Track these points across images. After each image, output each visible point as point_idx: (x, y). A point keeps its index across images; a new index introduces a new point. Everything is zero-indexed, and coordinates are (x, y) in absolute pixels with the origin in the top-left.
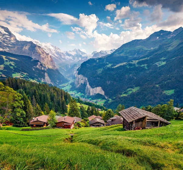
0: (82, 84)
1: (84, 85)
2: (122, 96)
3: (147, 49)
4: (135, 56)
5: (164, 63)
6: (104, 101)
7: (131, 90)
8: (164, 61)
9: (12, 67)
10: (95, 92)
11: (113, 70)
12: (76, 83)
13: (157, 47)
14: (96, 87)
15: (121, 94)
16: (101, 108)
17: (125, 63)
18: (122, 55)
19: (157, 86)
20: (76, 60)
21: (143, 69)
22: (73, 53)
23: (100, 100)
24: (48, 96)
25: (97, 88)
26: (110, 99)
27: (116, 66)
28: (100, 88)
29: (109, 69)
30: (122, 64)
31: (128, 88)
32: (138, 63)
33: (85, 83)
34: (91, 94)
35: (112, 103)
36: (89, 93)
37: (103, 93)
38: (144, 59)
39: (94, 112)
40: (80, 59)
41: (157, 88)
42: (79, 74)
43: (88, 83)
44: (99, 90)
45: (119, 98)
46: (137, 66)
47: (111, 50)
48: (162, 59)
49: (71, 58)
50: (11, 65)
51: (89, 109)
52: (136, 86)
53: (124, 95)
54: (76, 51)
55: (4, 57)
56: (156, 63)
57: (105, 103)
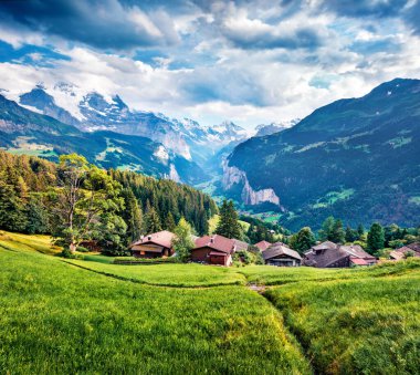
0: (235, 183)
1: (240, 185)
2: (315, 206)
3: (366, 116)
4: (342, 129)
5: (406, 141)
6: (279, 216)
7: (335, 196)
8: (406, 136)
9: (118, 156)
10: (260, 199)
11: (297, 156)
12: (225, 182)
13: (388, 111)
14: (263, 189)
15: (314, 203)
16: (275, 228)
17: (320, 144)
18: (314, 128)
19: (395, 186)
20: (226, 142)
21: (360, 153)
22: (221, 130)
23: (270, 213)
25: (265, 191)
26: (291, 213)
27: (304, 150)
28: (271, 190)
29: (288, 154)
30: (315, 145)
31: (329, 190)
32: (348, 143)
33: (241, 181)
34: (253, 203)
35: (295, 219)
36: (249, 201)
37: (276, 200)
38: (361, 134)
39: (263, 235)
40: (233, 139)
41: (395, 191)
42: (230, 165)
43: (247, 182)
44: (268, 195)
45: (311, 211)
46: (347, 147)
47: (293, 121)
48: (403, 132)
49: (217, 137)
50: (116, 152)
51: (251, 229)
52: (347, 187)
53: (321, 205)
54: (227, 126)
55: (108, 140)
56: (391, 142)
57: (281, 219)
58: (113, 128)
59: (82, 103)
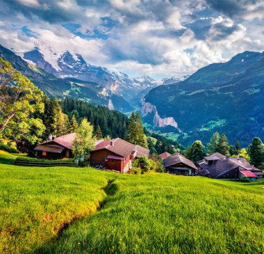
0: (149, 113)
1: (152, 114)
2: (201, 130)
3: (230, 75)
4: (215, 83)
5: (257, 91)
6: (177, 135)
7: (214, 123)
8: (256, 88)
9: (77, 93)
10: (165, 123)
11: (188, 97)
12: (143, 112)
13: (243, 72)
14: (167, 117)
15: (201, 128)
16: (175, 144)
17: (202, 90)
18: (198, 81)
19: (253, 119)
20: (144, 87)
21: (228, 97)
22: (141, 80)
23: (171, 133)
24: (105, 119)
25: (168, 118)
26: (185, 134)
27: (192, 94)
28: (172, 118)
29: (182, 96)
30: (199, 91)
31: (209, 120)
32: (220, 90)
33: (153, 112)
34: (160, 126)
35: (188, 138)
36: (158, 125)
37: (175, 125)
38: (230, 85)
39: (166, 147)
40: (148, 86)
41: (252, 122)
42: (146, 101)
43: (157, 112)
44: (170, 121)
45: (198, 133)
46: (219, 93)
47: (185, 77)
48: (254, 85)
49: (139, 85)
50: (76, 91)
51: (158, 143)
52: (221, 118)
53: (205, 129)
54: (145, 78)
55: (72, 83)
56: (247, 91)
57: (179, 138)
58: (76, 77)
59: (59, 59)
